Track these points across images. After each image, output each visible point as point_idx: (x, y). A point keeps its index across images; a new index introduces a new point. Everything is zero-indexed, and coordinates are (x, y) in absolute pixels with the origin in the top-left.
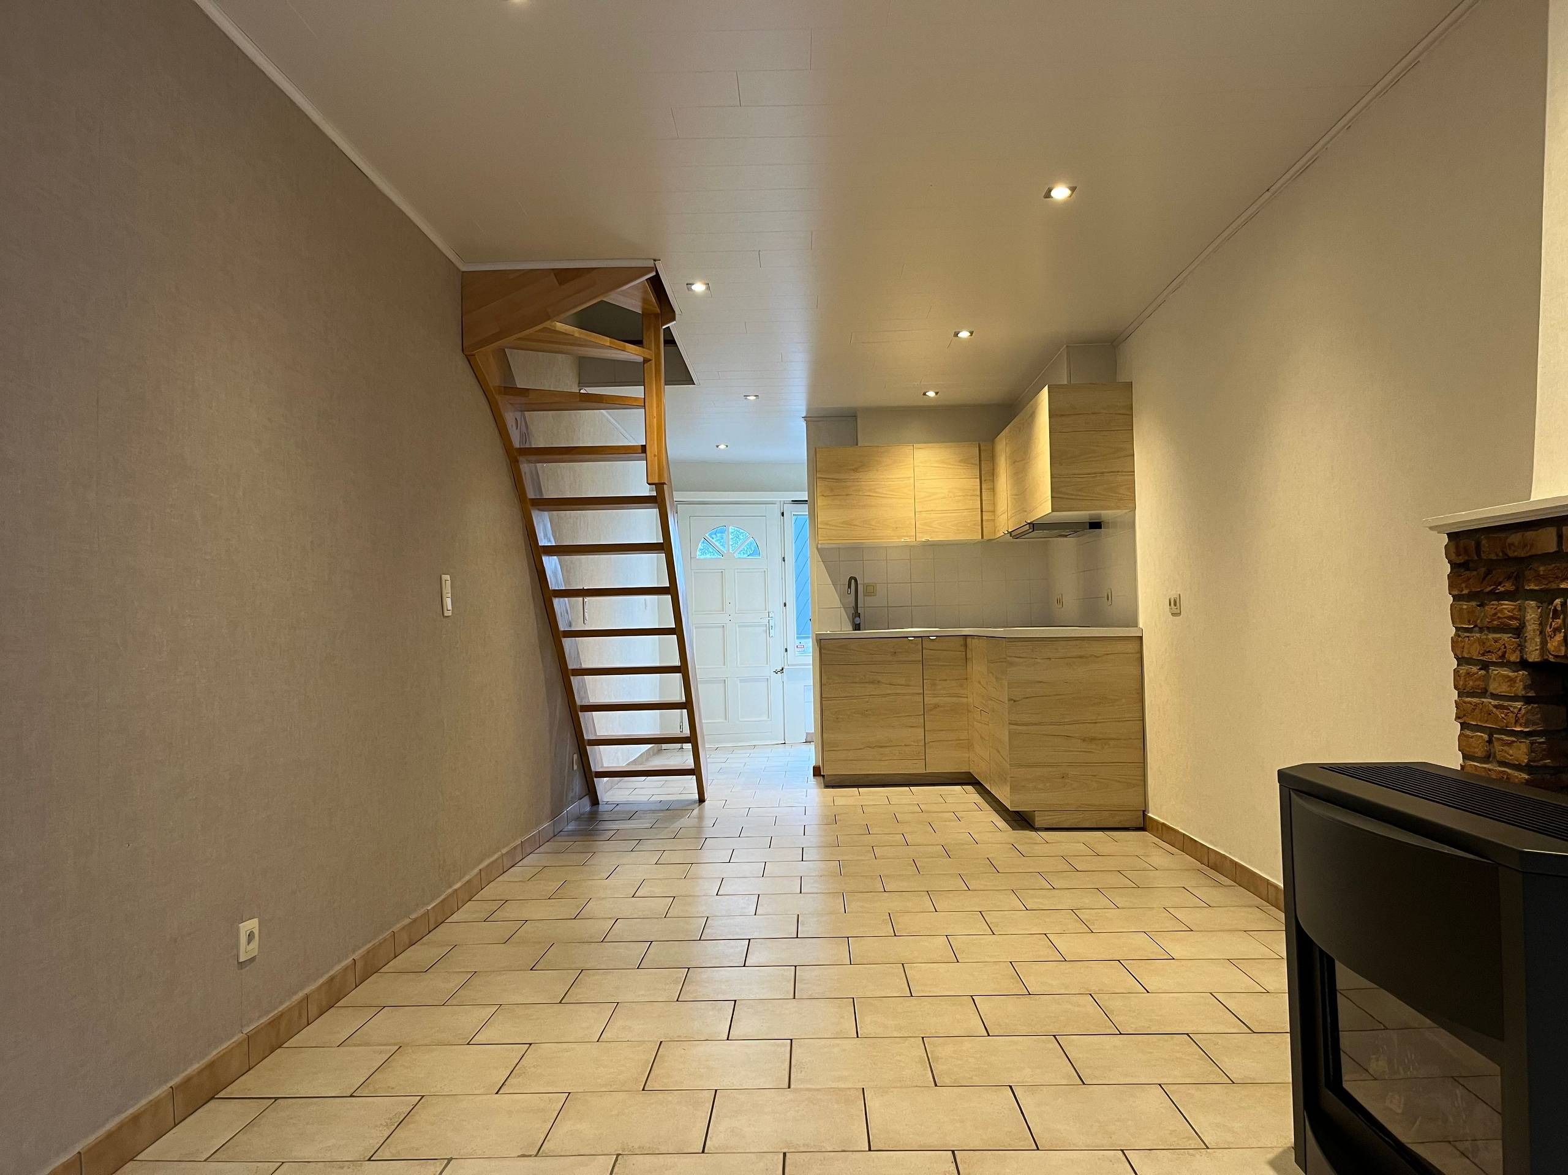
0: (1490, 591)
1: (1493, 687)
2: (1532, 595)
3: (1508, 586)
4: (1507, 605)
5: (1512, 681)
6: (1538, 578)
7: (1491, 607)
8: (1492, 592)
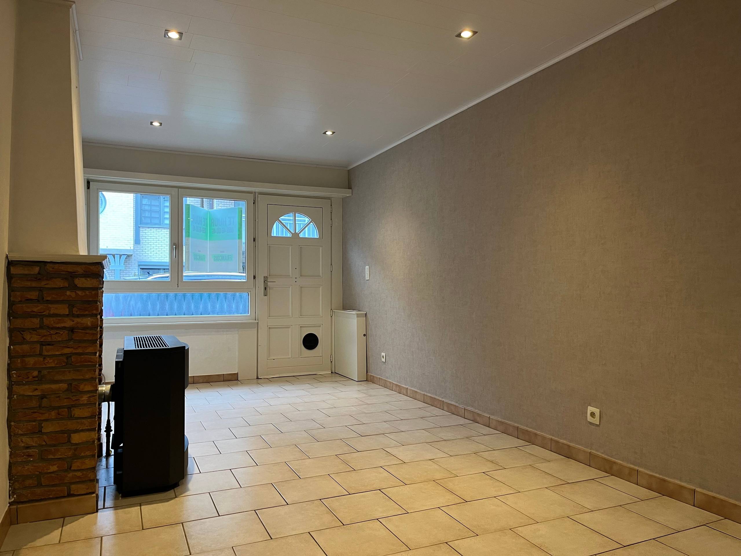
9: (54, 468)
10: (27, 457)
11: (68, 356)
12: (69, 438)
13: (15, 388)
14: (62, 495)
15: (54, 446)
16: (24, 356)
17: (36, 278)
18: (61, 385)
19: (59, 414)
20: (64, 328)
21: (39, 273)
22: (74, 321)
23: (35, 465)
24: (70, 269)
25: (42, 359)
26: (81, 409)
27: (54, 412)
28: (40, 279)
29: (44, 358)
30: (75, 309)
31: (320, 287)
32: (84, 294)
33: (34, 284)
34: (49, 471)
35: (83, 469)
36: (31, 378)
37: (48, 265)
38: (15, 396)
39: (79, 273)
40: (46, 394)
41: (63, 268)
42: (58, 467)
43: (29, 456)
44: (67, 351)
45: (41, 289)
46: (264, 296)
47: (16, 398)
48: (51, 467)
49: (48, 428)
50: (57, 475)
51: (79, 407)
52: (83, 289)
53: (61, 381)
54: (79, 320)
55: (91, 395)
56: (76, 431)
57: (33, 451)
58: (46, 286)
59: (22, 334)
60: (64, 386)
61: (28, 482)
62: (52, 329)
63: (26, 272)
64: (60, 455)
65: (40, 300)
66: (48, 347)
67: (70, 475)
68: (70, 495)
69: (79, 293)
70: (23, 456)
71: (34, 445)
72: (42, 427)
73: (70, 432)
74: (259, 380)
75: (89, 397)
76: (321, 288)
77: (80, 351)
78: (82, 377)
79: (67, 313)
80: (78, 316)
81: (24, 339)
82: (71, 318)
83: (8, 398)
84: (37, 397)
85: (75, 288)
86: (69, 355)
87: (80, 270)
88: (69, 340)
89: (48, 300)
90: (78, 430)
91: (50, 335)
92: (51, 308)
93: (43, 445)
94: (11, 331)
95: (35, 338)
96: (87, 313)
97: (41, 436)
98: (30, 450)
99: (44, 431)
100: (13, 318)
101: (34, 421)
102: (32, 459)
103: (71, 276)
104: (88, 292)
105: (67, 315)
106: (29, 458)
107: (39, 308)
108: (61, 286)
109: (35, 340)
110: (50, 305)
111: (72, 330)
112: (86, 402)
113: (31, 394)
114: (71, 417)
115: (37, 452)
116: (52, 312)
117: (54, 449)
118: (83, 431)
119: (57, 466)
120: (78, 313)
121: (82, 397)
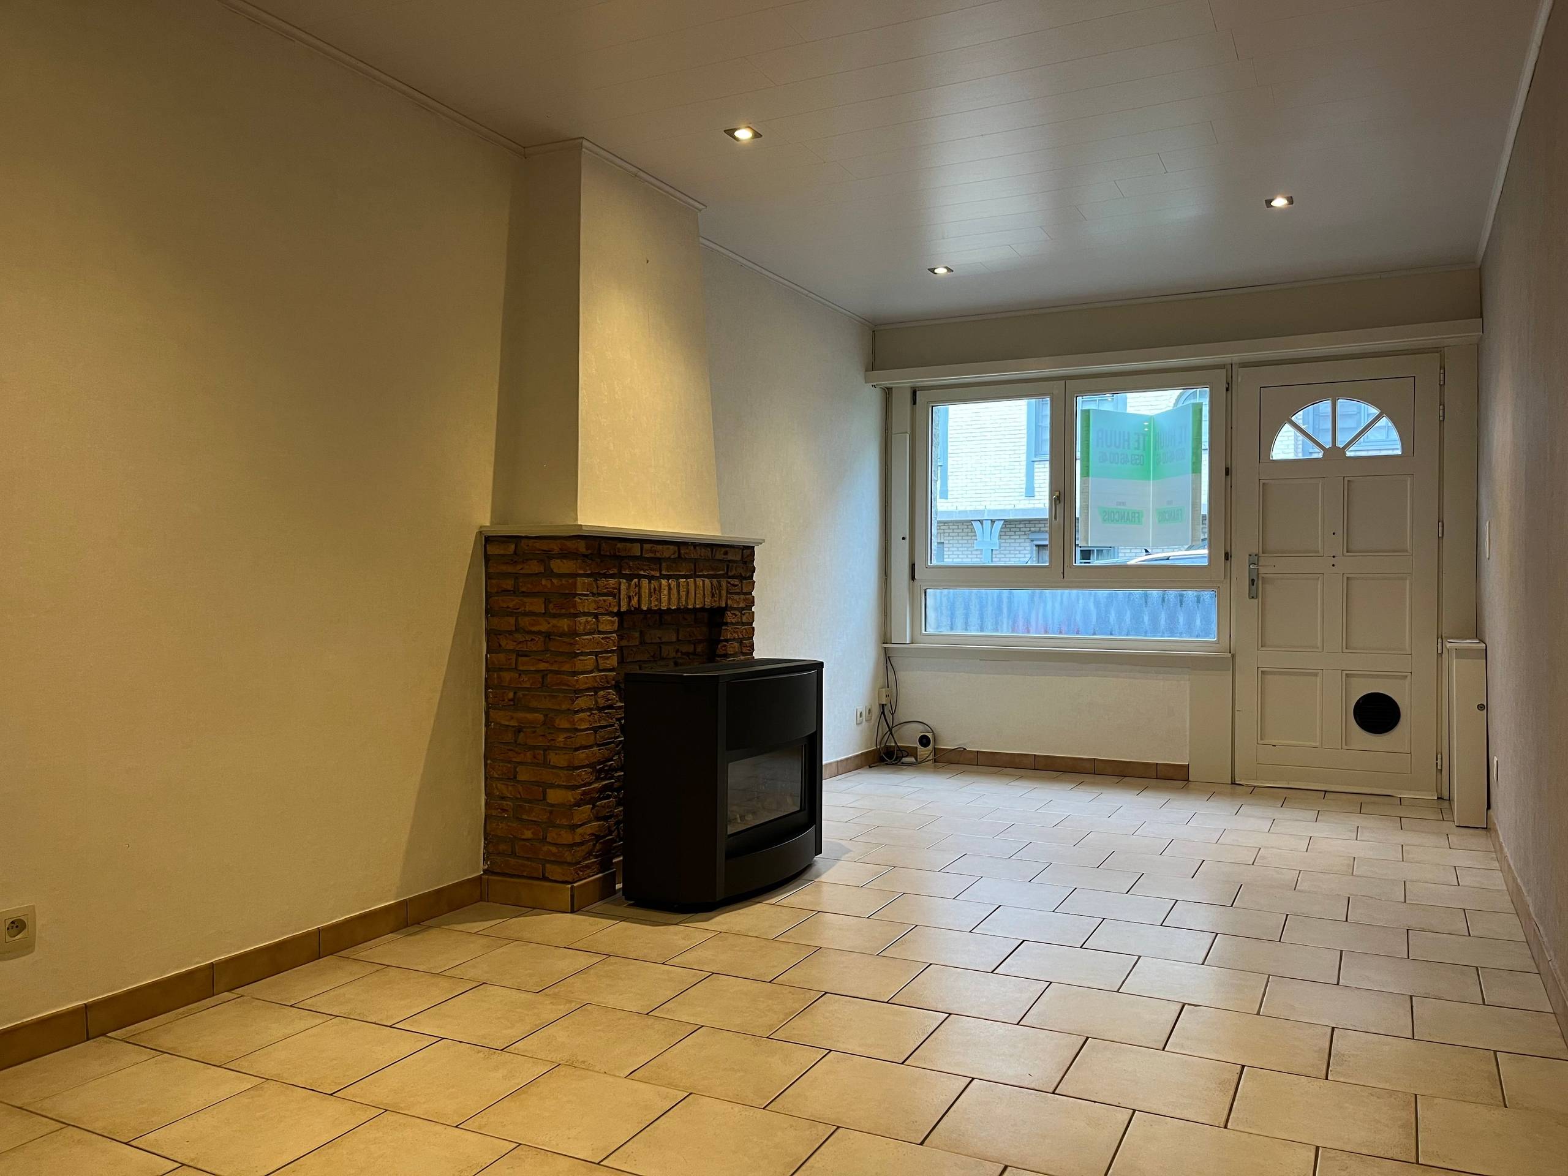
0: (604, 573)
1: (602, 628)
2: (625, 576)
3: (615, 571)
4: (612, 581)
5: (613, 622)
6: (630, 568)
7: (602, 582)
8: (604, 574)
9: (528, 834)
10: (501, 811)
11: (544, 674)
12: (544, 793)
13: (492, 712)
14: (535, 875)
15: (530, 802)
16: (501, 669)
17: (512, 560)
18: (537, 715)
19: (535, 758)
20: (540, 633)
21: (515, 553)
22: (549, 623)
23: (510, 824)
24: (544, 545)
25: (517, 675)
26: (556, 754)
27: (529, 752)
28: (516, 562)
29: (520, 675)
30: (551, 606)
31: (1406, 579)
32: (560, 583)
33: (510, 569)
34: (523, 837)
35: (558, 844)
36: (506, 700)
37: (523, 541)
38: (492, 724)
39: (554, 553)
40: (523, 725)
41: (538, 544)
42: (532, 833)
43: (504, 810)
44: (542, 666)
45: (516, 576)
46: (1250, 599)
47: (492, 727)
48: (525, 831)
49: (523, 775)
50: (532, 844)
51: (555, 750)
52: (560, 576)
53: (535, 710)
54: (554, 621)
55: (569, 735)
56: (552, 786)
57: (507, 805)
58: (521, 572)
59: (498, 639)
60: (540, 717)
61: (502, 847)
62: (528, 634)
63: (502, 552)
64: (534, 816)
65: (515, 592)
66: (525, 659)
67: (545, 848)
68: (545, 879)
69: (555, 581)
70: (498, 809)
71: (509, 795)
72: (517, 772)
73: (545, 786)
74: (1238, 787)
75: (566, 738)
76: (1408, 582)
77: (555, 667)
78: (558, 708)
79: (543, 611)
80: (554, 616)
81: (500, 645)
82: (546, 618)
83: (485, 726)
84: (513, 729)
85: (549, 574)
86: (546, 673)
87: (555, 547)
88: (545, 651)
89: (523, 592)
90: (554, 784)
91: (525, 642)
92: (526, 603)
93: (517, 798)
94: (489, 633)
95: (511, 645)
96: (563, 611)
97: (516, 784)
98: (505, 802)
99: (520, 778)
100: (491, 616)
101: (509, 762)
102: (506, 815)
103: (546, 557)
104: (564, 580)
105: (544, 613)
106: (504, 814)
107: (514, 602)
108: (537, 572)
109: (512, 648)
110: (525, 600)
111: (548, 636)
112: (562, 745)
113: (507, 723)
114: (546, 764)
115: (510, 806)
116: (527, 609)
117: (529, 806)
118: (559, 786)
119: (532, 830)
120: (554, 611)
121: (558, 737)
